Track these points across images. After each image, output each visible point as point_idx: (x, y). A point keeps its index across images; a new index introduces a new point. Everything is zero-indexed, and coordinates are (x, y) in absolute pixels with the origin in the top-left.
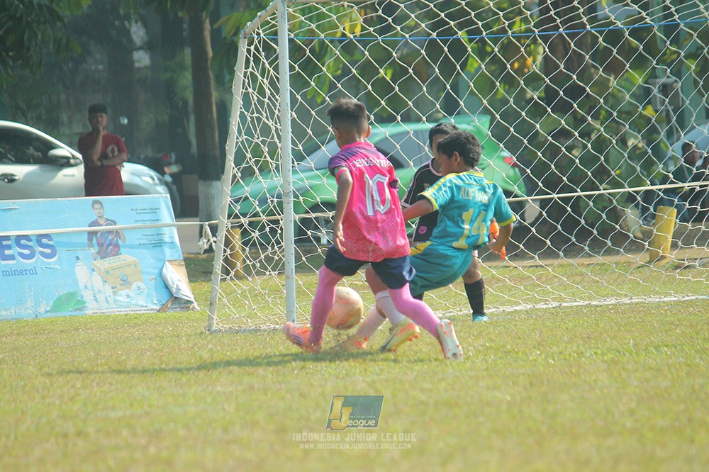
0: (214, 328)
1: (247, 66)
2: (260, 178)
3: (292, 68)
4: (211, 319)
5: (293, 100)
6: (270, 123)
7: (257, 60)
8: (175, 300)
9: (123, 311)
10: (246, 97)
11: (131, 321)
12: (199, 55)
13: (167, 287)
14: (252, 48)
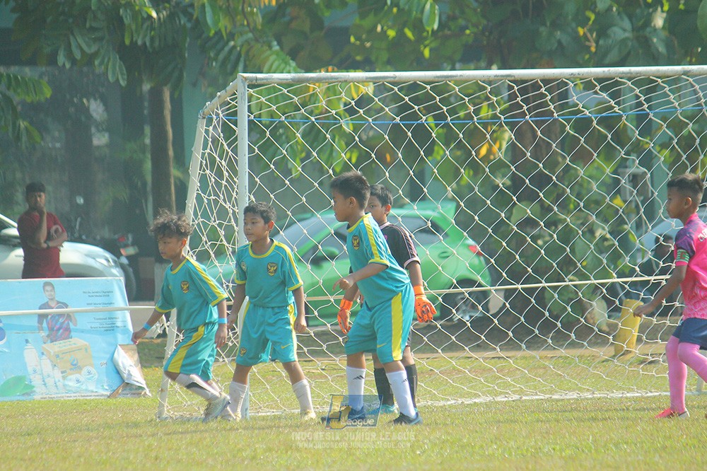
0: (164, 416)
1: (205, 148)
2: (216, 263)
3: (251, 150)
4: (161, 406)
5: (252, 183)
6: (228, 206)
7: (215, 141)
8: (127, 386)
9: (73, 397)
10: (203, 180)
11: (80, 407)
12: (159, 135)
13: (118, 372)
14: (211, 128)
